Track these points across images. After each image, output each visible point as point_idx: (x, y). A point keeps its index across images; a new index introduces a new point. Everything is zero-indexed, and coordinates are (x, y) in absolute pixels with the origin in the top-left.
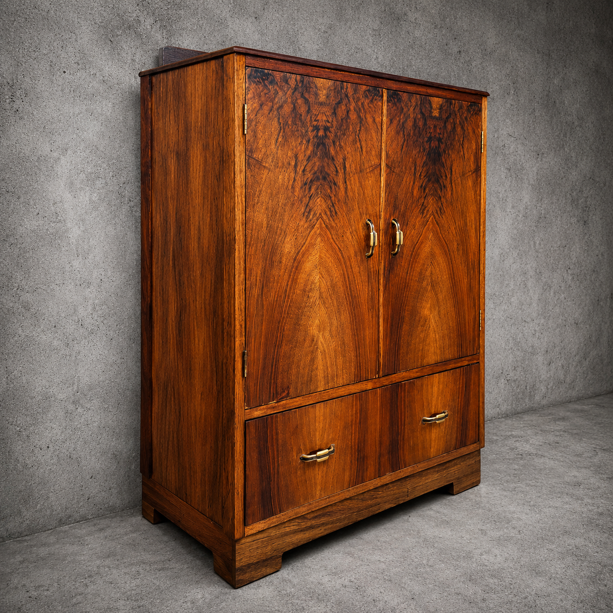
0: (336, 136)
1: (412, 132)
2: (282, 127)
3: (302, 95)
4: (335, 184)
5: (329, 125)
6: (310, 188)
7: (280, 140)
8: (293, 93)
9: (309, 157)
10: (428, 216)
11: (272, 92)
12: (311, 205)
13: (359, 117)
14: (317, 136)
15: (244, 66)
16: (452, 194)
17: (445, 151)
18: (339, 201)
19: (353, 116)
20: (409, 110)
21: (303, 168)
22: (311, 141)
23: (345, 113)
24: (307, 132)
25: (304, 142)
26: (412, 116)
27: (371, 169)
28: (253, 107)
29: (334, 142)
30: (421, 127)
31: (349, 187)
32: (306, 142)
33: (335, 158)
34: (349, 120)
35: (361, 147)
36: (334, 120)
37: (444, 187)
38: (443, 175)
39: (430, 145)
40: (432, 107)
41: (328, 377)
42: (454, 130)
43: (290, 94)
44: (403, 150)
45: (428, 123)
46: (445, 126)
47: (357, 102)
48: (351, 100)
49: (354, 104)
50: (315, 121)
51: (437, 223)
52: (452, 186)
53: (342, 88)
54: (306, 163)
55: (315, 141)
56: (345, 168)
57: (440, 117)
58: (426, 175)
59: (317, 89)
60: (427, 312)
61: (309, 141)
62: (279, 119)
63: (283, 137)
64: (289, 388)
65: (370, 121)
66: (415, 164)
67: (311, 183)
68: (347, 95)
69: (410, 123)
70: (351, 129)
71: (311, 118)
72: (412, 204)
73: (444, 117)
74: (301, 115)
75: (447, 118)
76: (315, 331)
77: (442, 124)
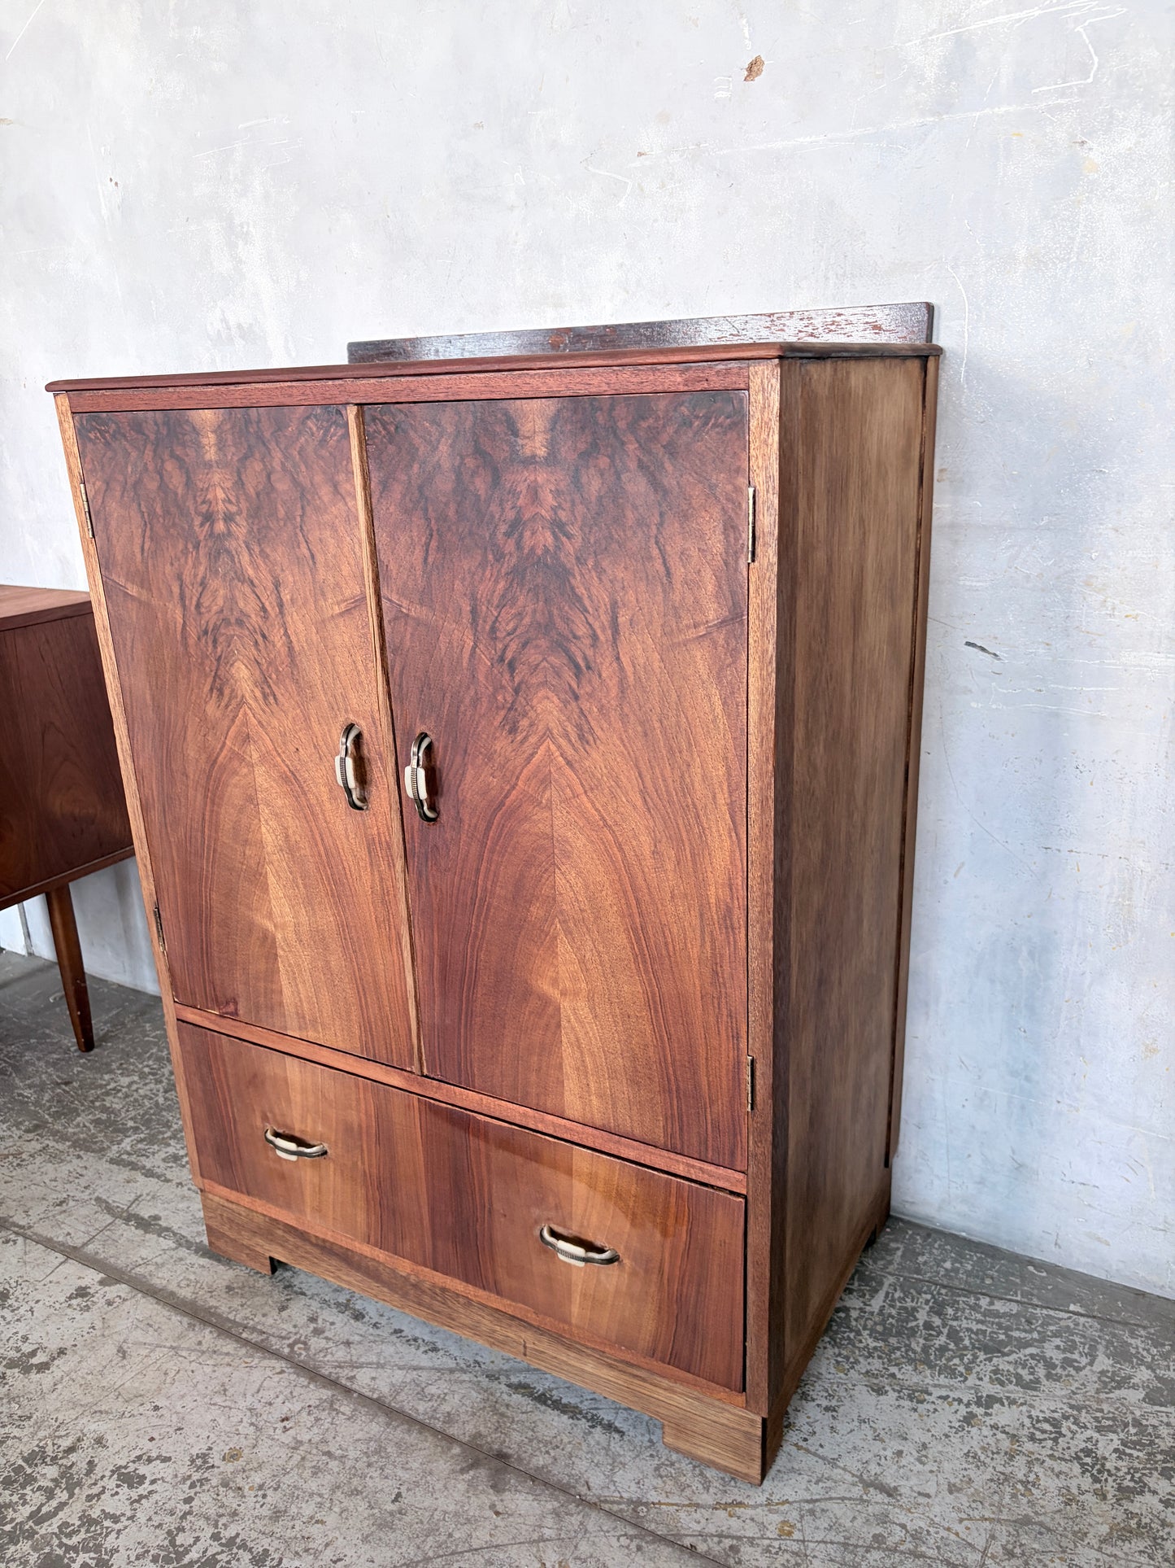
0: (251, 531)
1: (453, 507)
2: (148, 522)
3: (173, 455)
4: (264, 636)
5: (233, 509)
6: (216, 643)
7: (148, 544)
8: (153, 451)
9: (204, 578)
10: (533, 740)
11: (120, 453)
12: (221, 674)
13: (295, 482)
14: (211, 534)
15: (70, 412)
17: (581, 560)
18: (278, 673)
19: (282, 486)
20: (435, 449)
21: (195, 599)
23: (262, 480)
24: (191, 527)
25: (190, 546)
26: (446, 464)
27: (342, 607)
28: (95, 487)
29: (248, 548)
30: (482, 492)
31: (296, 646)
32: (194, 547)
33: (256, 582)
34: (273, 495)
35: (313, 556)
36: (242, 498)
37: (589, 668)
38: (582, 630)
39: (519, 546)
40: (516, 433)
41: (304, 1018)
42: (616, 493)
43: (151, 453)
44: (430, 560)
45: (508, 479)
46: (576, 482)
47: (286, 448)
48: (272, 446)
49: (279, 455)
50: (204, 502)
51: (569, 763)
52: (622, 669)
53: (248, 422)
54: (200, 589)
55: (210, 544)
56: (281, 605)
57: (552, 459)
58: (515, 630)
59: (198, 434)
60: (545, 986)
61: (197, 547)
62: (140, 505)
63: (152, 540)
64: (236, 1003)
65: (325, 492)
66: (474, 598)
67: (216, 628)
68: (260, 438)
69: (444, 484)
70: (281, 512)
71: (195, 497)
72: (476, 701)
73: (566, 451)
74: (176, 494)
75: (584, 455)
76: (270, 926)
77: (561, 477)
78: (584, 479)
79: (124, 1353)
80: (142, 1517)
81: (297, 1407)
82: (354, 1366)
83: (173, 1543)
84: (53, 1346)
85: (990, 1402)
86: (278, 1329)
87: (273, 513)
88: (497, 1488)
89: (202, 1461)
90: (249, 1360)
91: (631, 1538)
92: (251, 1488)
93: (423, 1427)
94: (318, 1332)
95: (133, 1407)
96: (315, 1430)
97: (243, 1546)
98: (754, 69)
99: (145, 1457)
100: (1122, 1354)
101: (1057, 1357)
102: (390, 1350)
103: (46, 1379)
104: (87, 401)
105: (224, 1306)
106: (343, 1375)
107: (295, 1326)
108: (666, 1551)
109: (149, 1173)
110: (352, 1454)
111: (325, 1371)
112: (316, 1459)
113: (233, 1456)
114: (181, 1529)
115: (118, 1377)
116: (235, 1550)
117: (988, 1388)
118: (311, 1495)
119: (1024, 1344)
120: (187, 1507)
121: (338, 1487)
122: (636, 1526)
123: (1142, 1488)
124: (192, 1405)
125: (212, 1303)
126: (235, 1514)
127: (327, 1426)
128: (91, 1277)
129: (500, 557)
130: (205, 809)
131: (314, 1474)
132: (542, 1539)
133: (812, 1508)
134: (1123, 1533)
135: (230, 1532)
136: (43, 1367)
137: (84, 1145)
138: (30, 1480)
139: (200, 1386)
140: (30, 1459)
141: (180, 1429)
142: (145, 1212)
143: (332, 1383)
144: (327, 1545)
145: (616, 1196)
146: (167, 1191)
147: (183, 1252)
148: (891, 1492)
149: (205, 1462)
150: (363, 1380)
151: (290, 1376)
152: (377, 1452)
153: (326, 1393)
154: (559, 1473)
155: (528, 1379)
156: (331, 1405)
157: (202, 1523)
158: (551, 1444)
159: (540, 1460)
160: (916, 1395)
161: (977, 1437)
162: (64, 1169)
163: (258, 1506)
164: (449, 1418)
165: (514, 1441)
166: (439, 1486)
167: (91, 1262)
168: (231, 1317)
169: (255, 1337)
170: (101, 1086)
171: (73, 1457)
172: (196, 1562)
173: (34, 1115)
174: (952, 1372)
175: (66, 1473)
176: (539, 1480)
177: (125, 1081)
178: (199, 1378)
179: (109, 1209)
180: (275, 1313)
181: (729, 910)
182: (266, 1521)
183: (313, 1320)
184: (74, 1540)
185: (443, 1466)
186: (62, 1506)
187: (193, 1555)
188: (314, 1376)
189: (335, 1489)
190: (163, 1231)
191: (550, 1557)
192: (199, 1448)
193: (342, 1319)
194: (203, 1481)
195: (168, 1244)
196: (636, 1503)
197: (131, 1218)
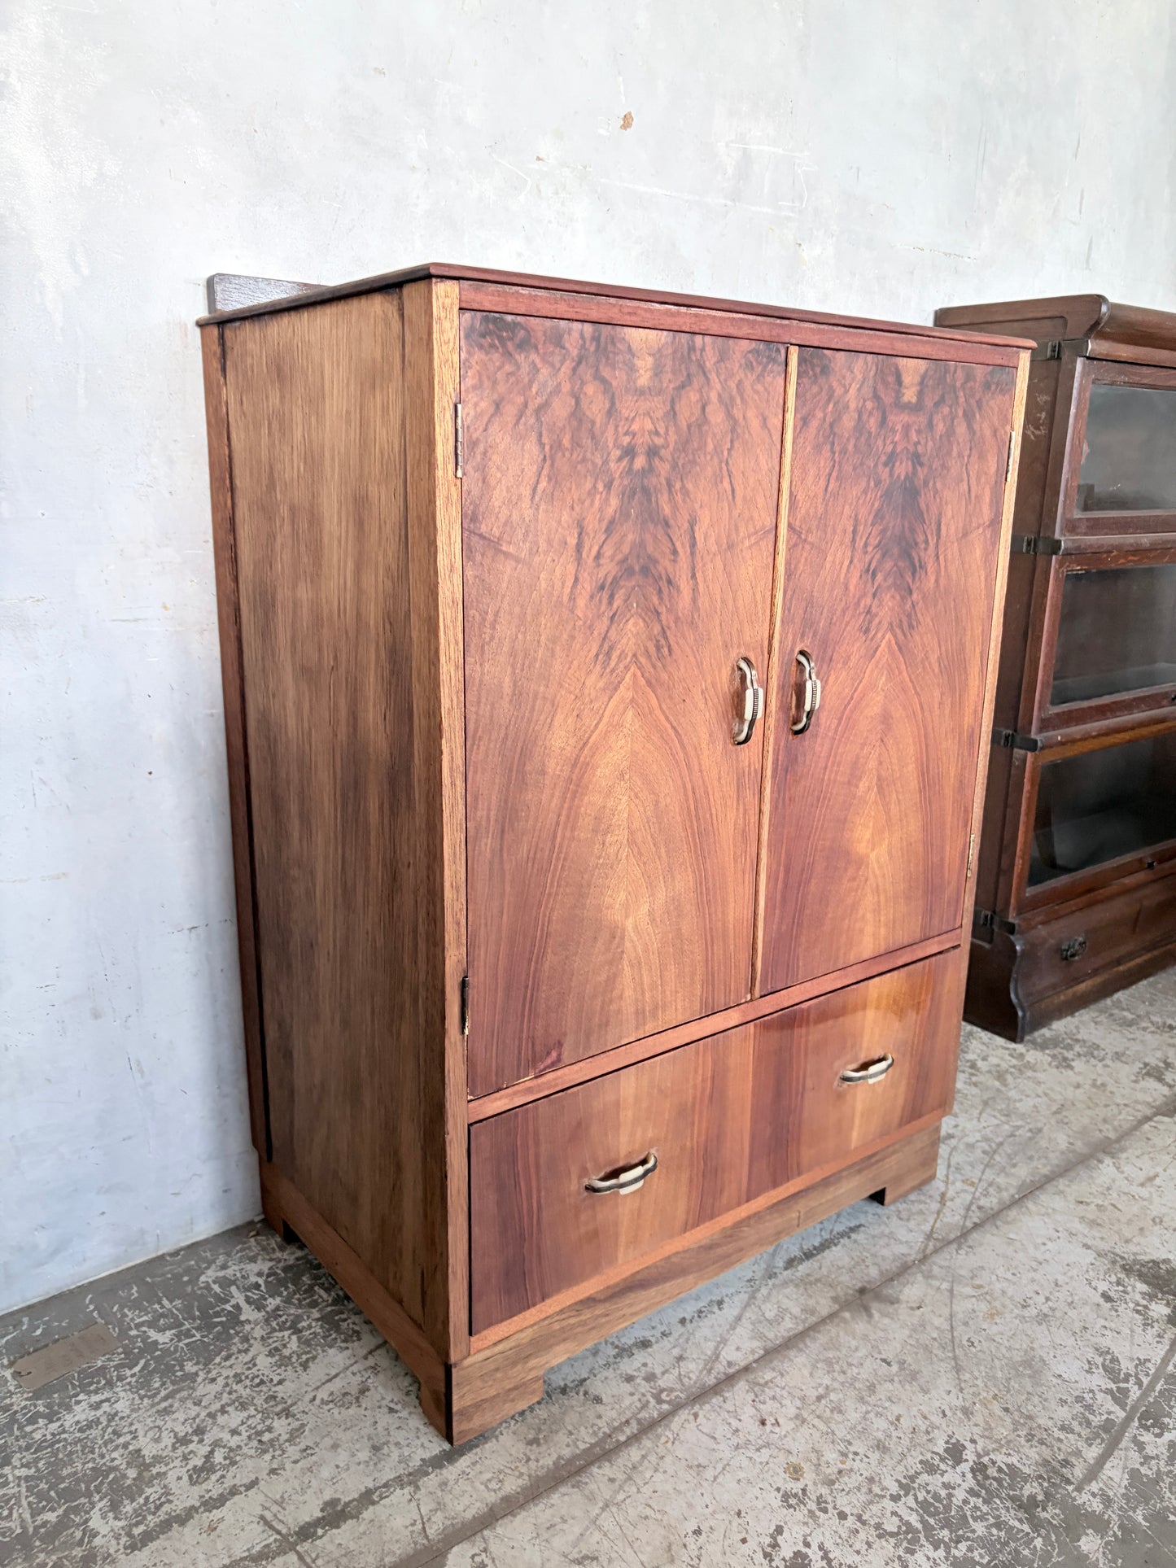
0: (675, 466)
1: (852, 442)
2: (550, 457)
3: (598, 377)
4: (669, 582)
5: (659, 441)
6: (612, 597)
7: (542, 486)
8: (574, 370)
9: (612, 522)
10: (879, 635)
11: (525, 369)
12: (613, 634)
13: (729, 415)
14: (630, 471)
15: (456, 308)
16: (937, 581)
17: (926, 483)
18: (677, 619)
19: (716, 416)
20: (847, 392)
21: (595, 549)
22: (616, 483)
23: (697, 411)
24: (606, 462)
25: (600, 486)
26: (852, 406)
27: (753, 540)
28: (478, 410)
29: (670, 485)
30: (873, 430)
31: (701, 587)
32: (605, 486)
33: (672, 522)
34: (705, 428)
35: (733, 491)
36: (672, 430)
37: (921, 567)
38: (920, 538)
39: (891, 473)
40: (900, 384)
41: (644, 1011)
42: (950, 432)
43: (569, 372)
44: (830, 489)
45: (890, 420)
46: (930, 424)
47: (726, 380)
48: (713, 376)
49: (718, 386)
50: (626, 433)
51: (900, 649)
52: (939, 564)
53: (691, 349)
54: (603, 537)
55: (626, 482)
56: (693, 545)
57: (919, 405)
58: (880, 542)
59: (633, 355)
61: (609, 485)
62: (540, 435)
63: (550, 480)
64: (560, 1044)
65: (756, 425)
66: (856, 519)
67: (616, 580)
68: (701, 367)
69: (849, 423)
70: (710, 447)
71: (617, 427)
72: (844, 612)
73: (929, 403)
74: (593, 423)
75: (937, 405)
76: (618, 917)
77: (922, 420)
78: (934, 422)
79: (586, 1557)
81: (749, 1410)
82: (714, 1360)
83: (892, 1535)
86: (628, 1408)
87: (704, 446)
88: (894, 1301)
89: (790, 1499)
90: (663, 1439)
91: (959, 1248)
92: (843, 1462)
93: (813, 1328)
94: (651, 1378)
96: (786, 1402)
97: (912, 1479)
98: (627, 121)
99: (769, 1550)
102: (704, 1331)
105: (561, 1449)
106: (720, 1368)
107: (632, 1394)
108: (975, 1237)
109: (214, 1503)
110: (827, 1381)
111: (711, 1381)
112: (822, 1409)
113: (796, 1472)
114: (878, 1526)
116: (916, 1485)
118: (865, 1418)
120: (850, 1518)
121: (862, 1398)
122: (950, 1243)
124: (707, 1499)
125: (548, 1461)
126: (871, 1480)
127: (785, 1393)
129: (877, 483)
130: (562, 807)
131: (840, 1412)
132: (951, 1291)
133: (953, 1168)
135: (894, 1488)
139: (682, 1487)
141: (739, 1514)
142: (311, 1510)
143: (730, 1379)
144: (925, 1418)
145: (893, 1005)
146: (276, 1487)
147: (431, 1481)
148: (950, 1135)
149: (795, 1496)
150: (735, 1356)
151: (704, 1410)
152: (829, 1363)
153: (742, 1386)
154: (892, 1266)
156: (759, 1384)
157: (875, 1508)
158: (859, 1263)
159: (873, 1273)
163: (865, 1460)
164: (809, 1311)
165: (849, 1282)
166: (881, 1334)
168: (582, 1446)
169: (634, 1427)
172: (922, 1517)
176: (892, 1278)
178: (668, 1487)
180: (599, 1408)
181: (973, 729)
182: (887, 1457)
185: (861, 1326)
187: (914, 1519)
188: (716, 1389)
189: (862, 1400)
190: (367, 1498)
191: (968, 1290)
192: (775, 1500)
193: (640, 1357)
194: (820, 1500)
195: (400, 1495)
196: (929, 1236)
197: (306, 1532)
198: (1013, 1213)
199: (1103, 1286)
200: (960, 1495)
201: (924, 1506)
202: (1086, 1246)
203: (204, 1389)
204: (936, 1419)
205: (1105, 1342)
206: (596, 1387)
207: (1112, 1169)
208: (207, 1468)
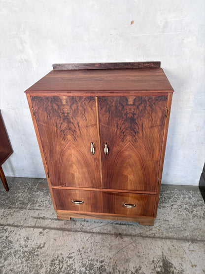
0: (73, 115)
1: (115, 111)
2: (49, 114)
3: (55, 103)
4: (75, 131)
5: (69, 112)
10: (126, 142)
12: (65, 137)
13: (83, 108)
14: (64, 116)
15: (30, 96)
17: (137, 118)
18: (77, 136)
19: (80, 108)
20: (112, 103)
21: (59, 126)
23: (76, 107)
24: (59, 115)
26: (114, 105)
27: (92, 126)
28: (36, 108)
30: (120, 109)
31: (82, 132)
33: (73, 123)
34: (78, 110)
35: (86, 119)
36: (71, 110)
37: (137, 132)
38: (137, 127)
39: (127, 116)
40: (127, 101)
41: (80, 184)
42: (145, 109)
43: (50, 103)
44: (110, 119)
45: (125, 107)
46: (138, 108)
47: (81, 103)
48: (78, 102)
50: (62, 111)
51: (133, 145)
52: (143, 132)
53: (73, 98)
54: (61, 124)
56: (79, 126)
57: (134, 104)
58: (125, 128)
59: (61, 100)
60: (126, 174)
61: (60, 118)
62: (47, 111)
63: (50, 117)
64: (65, 184)
65: (90, 109)
66: (117, 124)
67: (64, 130)
68: (76, 101)
69: (113, 108)
70: (80, 112)
71: (60, 110)
72: (116, 138)
73: (137, 104)
74: (56, 109)
75: (140, 104)
76: (73, 172)
77: (135, 107)
78: (139, 107)
79: (55, 239)
80: (76, 262)
81: (88, 238)
82: (92, 229)
83: (83, 264)
84: (43, 243)
85: (172, 205)
86: (77, 227)
87: (78, 112)
88: (122, 238)
89: (79, 250)
90: (76, 234)
91: (142, 238)
92: (89, 252)
93: (107, 234)
94: (83, 226)
95: (63, 247)
97: (93, 260)
98: (132, 23)
99: (70, 254)
100: (184, 194)
101: (177, 197)
102: (95, 225)
103: (46, 248)
104: (35, 94)
105: (66, 227)
106: (91, 231)
107: (79, 226)
108: (147, 238)
109: (37, 210)
110: (100, 241)
112: (95, 244)
113: (83, 248)
114: (83, 261)
115: (57, 244)
117: (172, 204)
118: (98, 249)
119: (173, 196)
120: (82, 258)
122: (142, 236)
123: (193, 211)
124: (72, 243)
125: (64, 227)
126: (89, 256)
127: (94, 239)
128: (41, 230)
129: (123, 118)
130: (60, 157)
131: (97, 246)
132: (132, 243)
133: (160, 226)
134: (194, 217)
135: (90, 259)
136: (44, 247)
137: (21, 208)
138: (55, 264)
139: (71, 240)
140: (52, 261)
141: (72, 247)
142: (42, 216)
143: (91, 232)
145: (136, 198)
146: (42, 212)
147: (53, 221)
148: (168, 221)
150: (94, 230)
151: (83, 234)
152: (103, 239)
153: (91, 234)
154: (129, 234)
155: (117, 222)
156: (92, 236)
157: (85, 259)
158: (125, 230)
159: (125, 233)
160: (164, 207)
161: (173, 210)
162: (21, 214)
163: (92, 253)
164: (110, 231)
165: (120, 231)
166: (114, 241)
167: (38, 227)
168: (68, 228)
169: (74, 230)
170: (16, 197)
171: (59, 258)
173: (7, 206)
174: (166, 203)
175: (59, 261)
176: (126, 235)
177: (20, 195)
179: (35, 218)
180: (75, 225)
182: (94, 255)
183: (81, 224)
184: (68, 269)
185: (113, 238)
186: (63, 266)
187: (87, 264)
188: (87, 232)
189: (101, 247)
190: (47, 218)
191: (134, 245)
192: (77, 249)
193: (85, 223)
194: (81, 253)
195: (50, 220)
196: (140, 233)
197: (40, 218)
198: (158, 239)
199: (155, 259)
200: (96, 266)
201: (90, 264)
202: (162, 252)
203: (48, 197)
204: (106, 256)
205: (142, 266)
206: (77, 223)
207: (188, 245)
208: (40, 206)
